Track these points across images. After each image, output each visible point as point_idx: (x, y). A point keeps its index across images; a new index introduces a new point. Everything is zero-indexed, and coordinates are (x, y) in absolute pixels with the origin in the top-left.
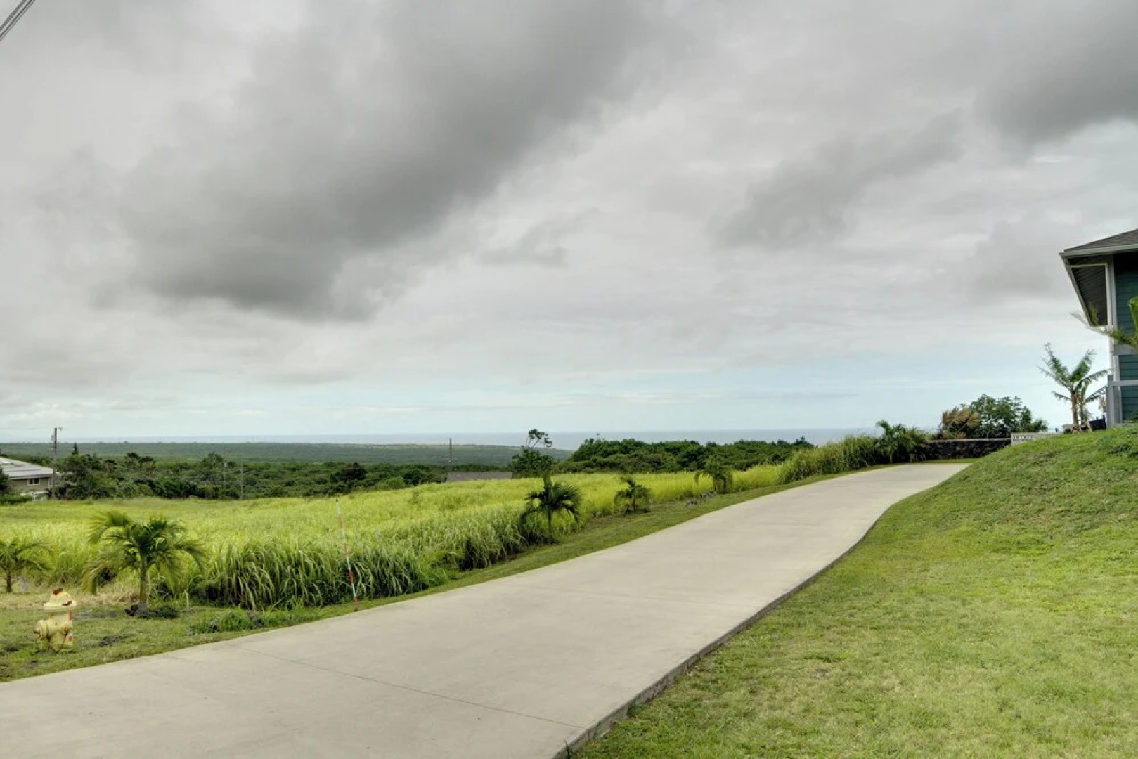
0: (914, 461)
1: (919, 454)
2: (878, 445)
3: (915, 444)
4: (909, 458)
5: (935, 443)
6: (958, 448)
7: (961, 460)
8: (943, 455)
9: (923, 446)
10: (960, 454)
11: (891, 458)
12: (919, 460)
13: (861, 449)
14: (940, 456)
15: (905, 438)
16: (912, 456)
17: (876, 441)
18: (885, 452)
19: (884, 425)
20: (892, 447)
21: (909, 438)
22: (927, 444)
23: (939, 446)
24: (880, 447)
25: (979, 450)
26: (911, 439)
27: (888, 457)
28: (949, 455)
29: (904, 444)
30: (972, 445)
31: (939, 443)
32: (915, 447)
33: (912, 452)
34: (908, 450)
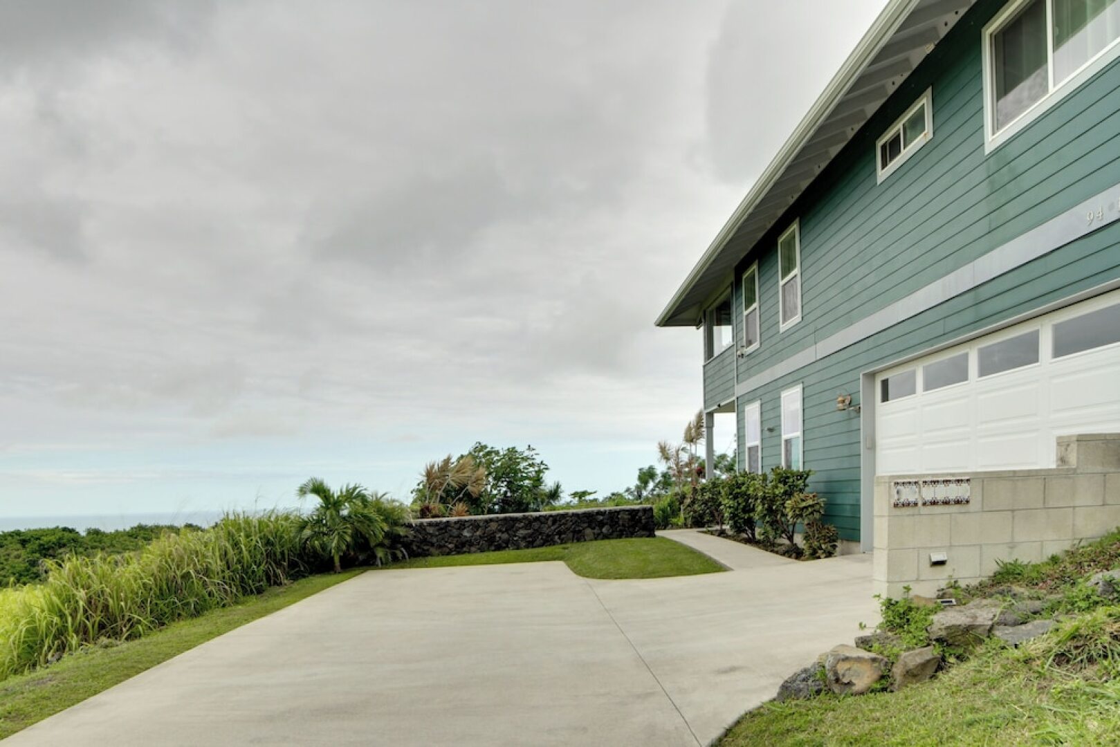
0: (385, 565)
1: (392, 547)
2: (307, 532)
3: (386, 528)
4: (375, 557)
5: (421, 524)
6: (466, 533)
7: (472, 557)
8: (440, 547)
9: (402, 531)
10: (471, 545)
11: (337, 559)
12: (395, 561)
13: (268, 543)
14: (432, 550)
15: (365, 517)
16: (380, 553)
17: (303, 525)
18: (324, 547)
19: (319, 490)
20: (341, 538)
21: (374, 515)
22: (410, 526)
23: (430, 530)
24: (312, 537)
25: (505, 536)
26: (379, 518)
27: (332, 559)
28: (450, 546)
29: (363, 529)
30: (494, 526)
31: (430, 524)
32: (387, 535)
33: (381, 545)
34: (372, 544)
